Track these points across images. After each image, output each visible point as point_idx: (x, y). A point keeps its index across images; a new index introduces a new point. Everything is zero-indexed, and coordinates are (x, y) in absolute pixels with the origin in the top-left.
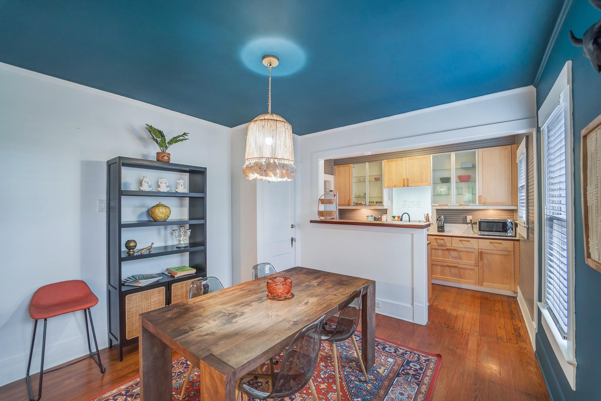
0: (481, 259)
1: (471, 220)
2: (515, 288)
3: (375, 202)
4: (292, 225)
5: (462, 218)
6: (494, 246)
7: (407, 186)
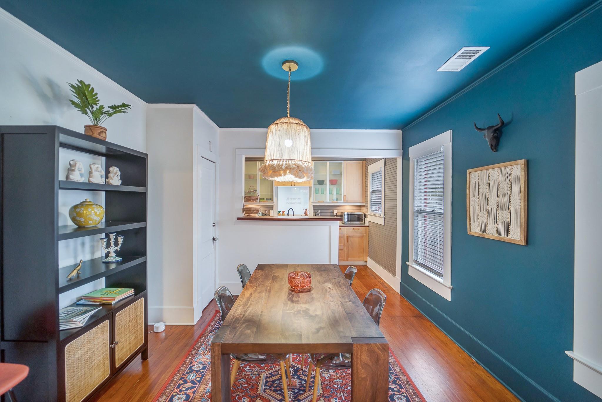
0: (348, 242)
1: (336, 213)
2: (367, 259)
3: (265, 199)
4: (213, 224)
5: (330, 212)
6: (355, 232)
7: (294, 185)
